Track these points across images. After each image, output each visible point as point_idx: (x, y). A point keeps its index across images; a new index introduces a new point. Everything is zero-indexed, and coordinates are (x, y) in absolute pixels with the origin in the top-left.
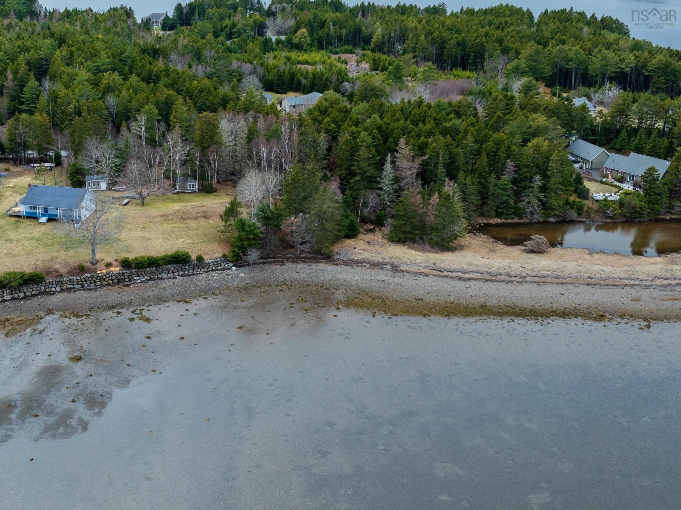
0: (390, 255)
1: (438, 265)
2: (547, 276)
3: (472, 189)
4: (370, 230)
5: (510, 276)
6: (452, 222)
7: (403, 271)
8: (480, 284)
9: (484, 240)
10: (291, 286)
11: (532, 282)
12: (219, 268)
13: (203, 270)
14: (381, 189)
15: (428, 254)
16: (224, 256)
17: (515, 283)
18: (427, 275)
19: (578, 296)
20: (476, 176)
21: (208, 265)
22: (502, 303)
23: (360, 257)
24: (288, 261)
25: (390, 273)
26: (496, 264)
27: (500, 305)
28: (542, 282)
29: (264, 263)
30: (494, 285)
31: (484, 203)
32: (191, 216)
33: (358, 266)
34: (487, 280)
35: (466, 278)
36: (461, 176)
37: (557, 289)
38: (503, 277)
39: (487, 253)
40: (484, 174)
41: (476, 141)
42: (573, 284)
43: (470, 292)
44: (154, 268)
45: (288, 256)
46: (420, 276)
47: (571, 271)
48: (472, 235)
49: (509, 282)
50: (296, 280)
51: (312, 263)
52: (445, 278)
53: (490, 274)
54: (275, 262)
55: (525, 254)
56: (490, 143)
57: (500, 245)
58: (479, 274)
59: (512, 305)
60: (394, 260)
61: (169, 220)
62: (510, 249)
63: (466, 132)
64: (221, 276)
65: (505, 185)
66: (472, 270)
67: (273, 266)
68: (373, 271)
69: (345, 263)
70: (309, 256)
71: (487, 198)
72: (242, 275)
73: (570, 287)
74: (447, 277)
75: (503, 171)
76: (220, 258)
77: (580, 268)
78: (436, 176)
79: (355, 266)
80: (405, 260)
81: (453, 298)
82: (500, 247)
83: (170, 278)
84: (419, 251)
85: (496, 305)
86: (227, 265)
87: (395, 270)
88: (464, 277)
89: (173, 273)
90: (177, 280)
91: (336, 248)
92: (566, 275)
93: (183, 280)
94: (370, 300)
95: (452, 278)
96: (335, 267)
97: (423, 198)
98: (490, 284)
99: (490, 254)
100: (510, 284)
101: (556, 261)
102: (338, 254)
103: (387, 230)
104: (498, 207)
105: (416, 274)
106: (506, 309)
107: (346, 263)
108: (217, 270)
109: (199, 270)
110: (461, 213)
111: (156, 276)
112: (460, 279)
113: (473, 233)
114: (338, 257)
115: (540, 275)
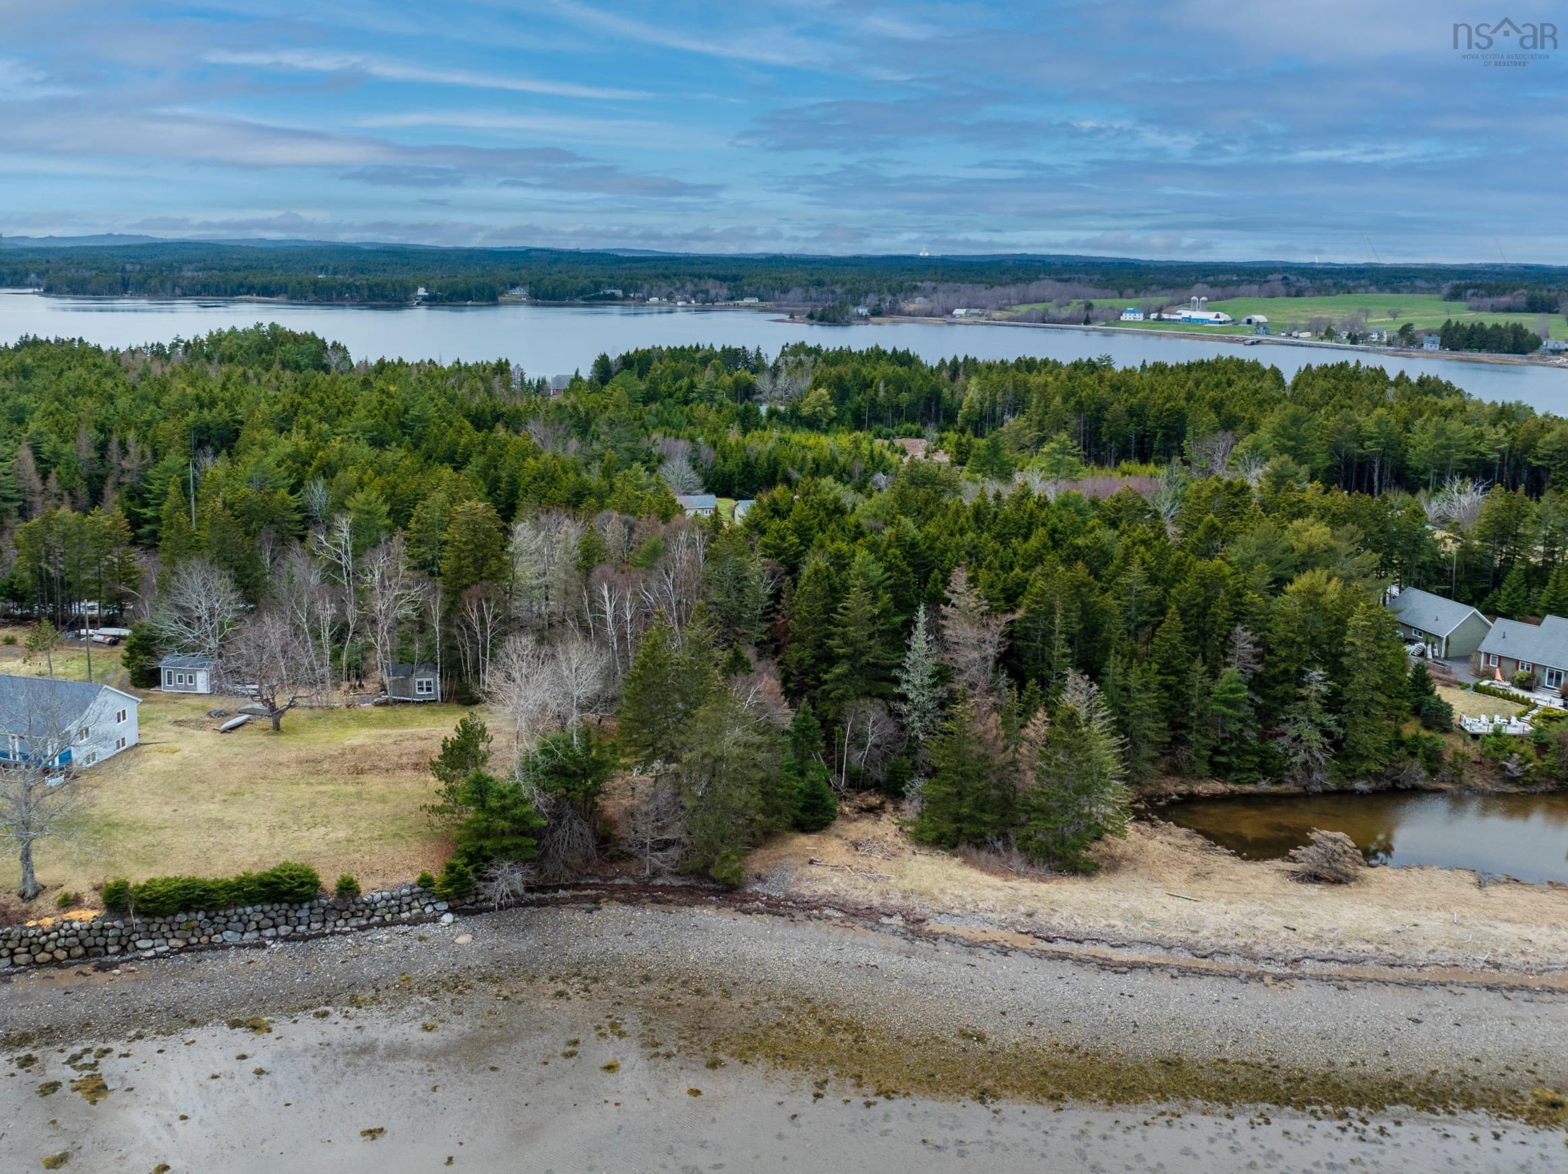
0: (906, 884)
1: (1039, 918)
2: (1363, 961)
3: (1146, 701)
4: (871, 810)
5: (1254, 959)
6: (1084, 790)
7: (934, 937)
8: (1160, 983)
9: (1180, 842)
10: (596, 980)
11: (1319, 978)
12: (406, 915)
13: (353, 922)
14: (904, 698)
15: (1015, 883)
16: (426, 882)
17: (1268, 980)
18: (1004, 951)
19: (1467, 1027)
20: (1155, 666)
21: (371, 907)
22: (1229, 1052)
23: (821, 889)
24: (611, 899)
25: (899, 942)
26: (1212, 918)
27: (1225, 1061)
28: (1353, 980)
29: (541, 903)
30: (1206, 989)
31: (1178, 740)
32: (382, 764)
33: (809, 917)
34: (1184, 972)
35: (1122, 964)
36: (1113, 666)
37: (1400, 1004)
38: (1232, 962)
39: (1187, 882)
40: (1175, 662)
41: (1153, 580)
42: (1443, 985)
43: (1132, 1011)
44: (201, 916)
45: (618, 881)
46: (985, 953)
47: (1434, 942)
48: (1145, 827)
49: (1251, 976)
50: (616, 959)
51: (680, 905)
52: (1058, 963)
53: (1191, 948)
54: (575, 899)
55: (1293, 886)
56: (1189, 584)
57: (1222, 858)
58: (1158, 951)
59: (1263, 1061)
60: (914, 901)
61: (318, 773)
62: (1253, 868)
63: (1127, 559)
64: (400, 942)
65: (1232, 691)
66: (1139, 938)
67: (564, 914)
68: (849, 937)
69: (774, 907)
70: (677, 883)
71: (1184, 726)
72: (463, 939)
73: (1438, 995)
74: (1063, 957)
75: (1226, 655)
76: (412, 887)
77: (1458, 931)
78: (1050, 666)
79: (799, 916)
80: (947, 900)
81: (1076, 1034)
82: (1223, 861)
83: (244, 946)
84: (993, 873)
85: (1213, 1058)
86: (429, 909)
87: (913, 932)
88: (1115, 958)
89: (259, 929)
90: (265, 952)
91: (758, 862)
92: (1422, 956)
93: (282, 950)
94: (820, 1033)
95: (1080, 961)
96: (743, 920)
97: (1005, 724)
98: (1193, 983)
99: (1195, 886)
100: (1252, 984)
101: (1386, 907)
102: (759, 877)
103: (911, 809)
104: (1216, 751)
105: (972, 946)
106: (1243, 1074)
107: (778, 906)
108: (393, 923)
109: (341, 922)
110: (1112, 766)
111: (204, 939)
112: (1104, 965)
113: (1150, 820)
114: (758, 887)
115: (1341, 954)
